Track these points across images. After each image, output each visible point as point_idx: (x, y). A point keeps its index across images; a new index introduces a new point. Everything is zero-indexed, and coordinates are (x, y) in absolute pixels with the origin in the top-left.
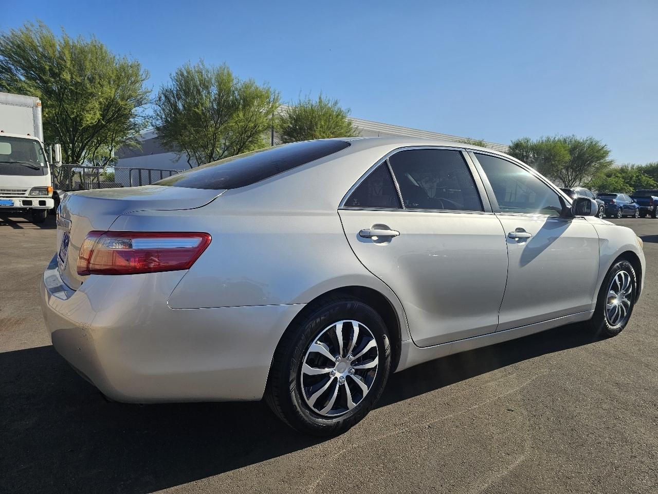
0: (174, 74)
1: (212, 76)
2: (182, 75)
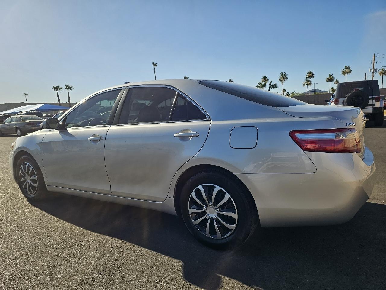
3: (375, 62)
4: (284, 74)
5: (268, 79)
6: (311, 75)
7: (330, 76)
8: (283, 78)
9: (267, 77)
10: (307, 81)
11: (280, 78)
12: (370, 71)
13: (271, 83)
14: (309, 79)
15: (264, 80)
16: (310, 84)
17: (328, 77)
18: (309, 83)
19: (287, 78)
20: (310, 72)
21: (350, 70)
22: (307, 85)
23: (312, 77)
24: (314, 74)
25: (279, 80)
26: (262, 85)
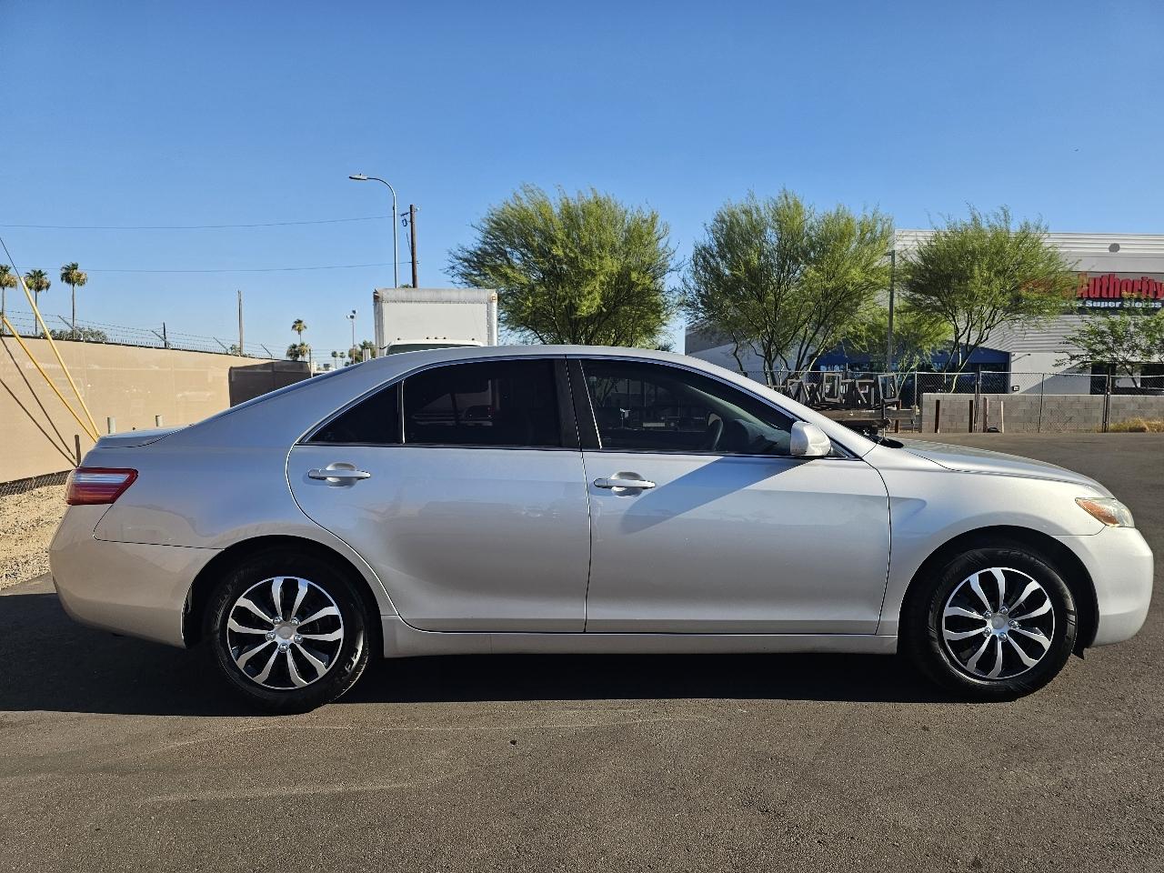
0: (710, 222)
1: (767, 214)
2: (723, 221)
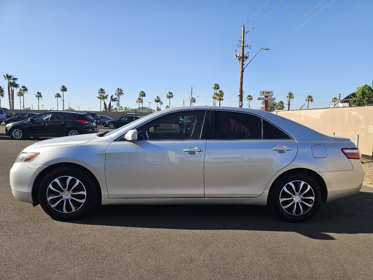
3: (192, 92)
4: (121, 90)
5: (105, 92)
6: (143, 94)
7: (158, 97)
8: (119, 93)
9: (103, 90)
10: (140, 99)
11: (116, 92)
12: (189, 99)
13: (112, 96)
14: (141, 98)
15: (100, 92)
16: (142, 102)
17: (156, 98)
18: (140, 101)
19: (123, 94)
20: (142, 92)
21: (172, 95)
22: (139, 102)
23: (144, 96)
24: (145, 94)
25: (116, 94)
26: (103, 97)
